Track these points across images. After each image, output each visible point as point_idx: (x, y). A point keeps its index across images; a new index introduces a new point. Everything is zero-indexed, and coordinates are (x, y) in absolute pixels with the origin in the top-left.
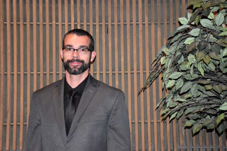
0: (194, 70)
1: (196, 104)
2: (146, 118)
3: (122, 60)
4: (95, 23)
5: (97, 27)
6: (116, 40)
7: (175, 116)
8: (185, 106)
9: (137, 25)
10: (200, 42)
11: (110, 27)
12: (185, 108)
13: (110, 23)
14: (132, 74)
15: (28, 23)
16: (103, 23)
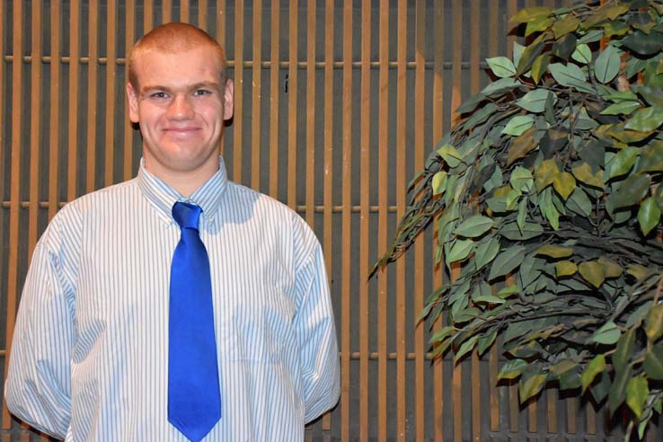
0: (529, 214)
1: (532, 312)
2: (391, 346)
3: (327, 172)
4: (248, 63)
5: (257, 73)
6: (311, 113)
7: (472, 348)
8: (500, 320)
9: (375, 69)
10: (547, 131)
11: (293, 74)
12: (500, 324)
13: (292, 63)
14: (356, 214)
15: (54, 59)
16: (274, 63)
